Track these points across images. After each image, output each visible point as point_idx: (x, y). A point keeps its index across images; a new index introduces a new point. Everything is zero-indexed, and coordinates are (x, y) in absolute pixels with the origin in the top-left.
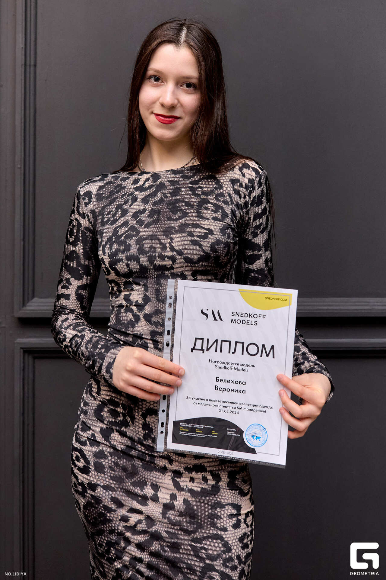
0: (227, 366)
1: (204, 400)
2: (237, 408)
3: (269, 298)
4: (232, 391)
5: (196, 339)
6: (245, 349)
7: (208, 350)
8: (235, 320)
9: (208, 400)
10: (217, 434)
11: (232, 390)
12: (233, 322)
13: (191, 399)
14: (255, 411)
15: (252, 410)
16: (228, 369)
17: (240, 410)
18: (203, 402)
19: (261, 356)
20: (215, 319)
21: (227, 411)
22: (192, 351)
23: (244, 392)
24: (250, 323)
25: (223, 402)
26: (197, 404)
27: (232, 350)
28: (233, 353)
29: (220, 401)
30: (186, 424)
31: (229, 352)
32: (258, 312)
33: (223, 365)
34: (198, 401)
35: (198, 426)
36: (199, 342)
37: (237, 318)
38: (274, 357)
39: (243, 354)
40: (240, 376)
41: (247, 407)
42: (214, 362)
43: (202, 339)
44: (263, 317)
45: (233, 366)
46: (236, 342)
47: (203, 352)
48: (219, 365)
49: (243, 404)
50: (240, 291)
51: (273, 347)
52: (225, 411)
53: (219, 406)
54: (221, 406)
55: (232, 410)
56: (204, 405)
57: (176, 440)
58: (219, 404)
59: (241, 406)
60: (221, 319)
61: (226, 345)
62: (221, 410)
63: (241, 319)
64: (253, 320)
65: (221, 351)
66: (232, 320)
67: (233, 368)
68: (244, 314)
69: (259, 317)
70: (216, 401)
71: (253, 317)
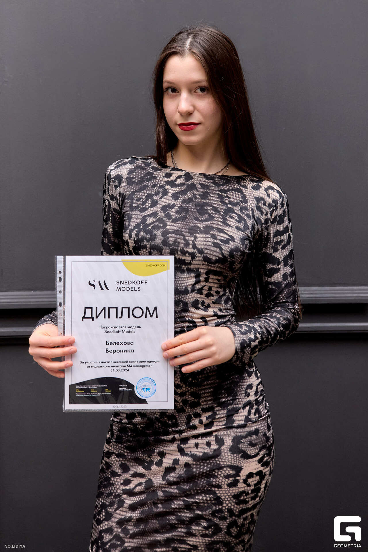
0: (116, 330)
1: (97, 362)
2: (127, 366)
3: (149, 266)
4: (122, 352)
5: (86, 308)
6: (131, 313)
7: (97, 317)
8: (120, 288)
9: (101, 362)
10: (110, 391)
11: (122, 350)
12: (119, 290)
13: (85, 363)
14: (143, 366)
15: (140, 366)
16: (117, 332)
17: (129, 368)
18: (95, 365)
19: (146, 317)
20: (102, 289)
21: (118, 370)
22: (82, 320)
23: (133, 351)
24: (134, 289)
25: (114, 362)
26: (91, 367)
27: (119, 315)
28: (120, 318)
29: (111, 362)
30: (81, 386)
31: (117, 317)
32: (140, 278)
33: (112, 330)
34: (91, 365)
35: (93, 387)
36: (88, 311)
37: (121, 286)
38: (157, 317)
39: (129, 317)
40: (128, 337)
41: (136, 364)
42: (104, 328)
43: (91, 308)
44: (145, 283)
45: (121, 329)
46: (123, 308)
47: (93, 320)
48: (108, 330)
49: (132, 362)
50: (123, 261)
51: (155, 308)
52: (117, 370)
53: (110, 367)
54: (112, 366)
55: (123, 368)
56: (97, 367)
57: (73, 401)
58: (110, 364)
59: (131, 364)
60: (107, 288)
61: (113, 312)
62: (113, 370)
63: (125, 286)
64: (136, 286)
65: (109, 317)
66: (117, 288)
67: (121, 331)
68: (128, 282)
69: (142, 283)
70: (108, 362)
71: (136, 283)
